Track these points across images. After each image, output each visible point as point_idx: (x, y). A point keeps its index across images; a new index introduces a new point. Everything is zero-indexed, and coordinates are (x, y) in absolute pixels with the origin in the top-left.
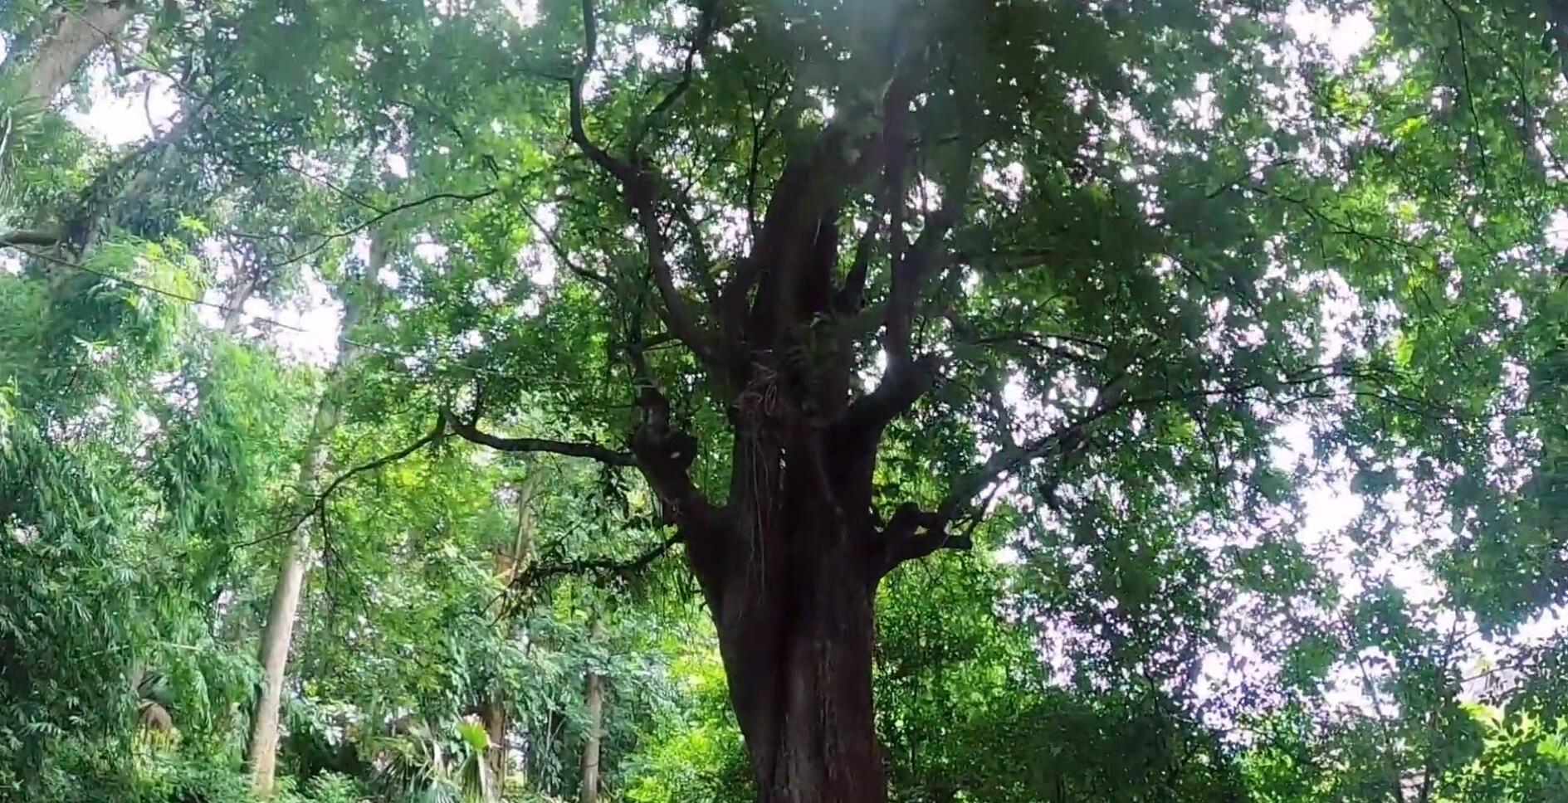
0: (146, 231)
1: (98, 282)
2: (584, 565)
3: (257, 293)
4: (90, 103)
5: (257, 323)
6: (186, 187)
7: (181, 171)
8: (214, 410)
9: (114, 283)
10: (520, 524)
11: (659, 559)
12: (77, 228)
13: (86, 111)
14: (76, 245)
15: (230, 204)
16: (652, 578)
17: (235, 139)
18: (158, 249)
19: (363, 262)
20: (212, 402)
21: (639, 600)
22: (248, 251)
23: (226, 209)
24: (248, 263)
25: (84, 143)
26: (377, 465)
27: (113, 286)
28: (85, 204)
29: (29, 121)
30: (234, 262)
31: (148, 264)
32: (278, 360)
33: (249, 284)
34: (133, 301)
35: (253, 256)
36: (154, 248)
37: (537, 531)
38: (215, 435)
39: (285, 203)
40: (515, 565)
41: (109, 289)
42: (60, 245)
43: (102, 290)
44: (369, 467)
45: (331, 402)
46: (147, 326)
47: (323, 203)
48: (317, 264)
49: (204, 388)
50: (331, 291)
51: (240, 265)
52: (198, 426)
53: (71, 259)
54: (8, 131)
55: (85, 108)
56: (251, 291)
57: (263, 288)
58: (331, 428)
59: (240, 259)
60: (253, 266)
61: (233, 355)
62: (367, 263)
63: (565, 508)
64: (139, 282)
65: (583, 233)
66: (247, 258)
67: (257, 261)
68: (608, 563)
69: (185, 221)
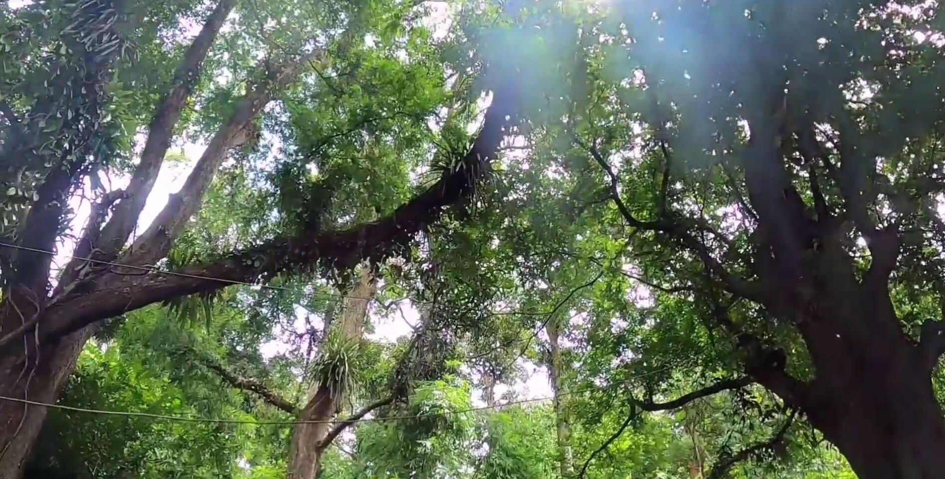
0: (430, 376)
1: (419, 410)
2: (747, 451)
3: (498, 382)
4: (373, 327)
5: (504, 397)
6: (441, 347)
7: (436, 340)
8: (503, 450)
9: (427, 408)
10: (695, 444)
11: (790, 430)
12: (400, 391)
13: (373, 332)
14: (404, 399)
15: (464, 344)
16: (788, 442)
17: (457, 313)
18: (442, 383)
19: (546, 341)
20: (500, 447)
21: (786, 458)
22: (484, 362)
23: (464, 346)
24: (487, 369)
25: (380, 348)
26: (605, 447)
27: (428, 410)
28: (400, 377)
29: (353, 350)
30: (479, 371)
31: (441, 392)
32: (523, 411)
33: (492, 378)
34: (441, 412)
35: (488, 364)
36: (440, 383)
37: (705, 444)
38: (509, 463)
39: (493, 331)
40: (700, 468)
41: (426, 412)
42: (396, 402)
43: (423, 413)
44: (602, 448)
45: (563, 421)
46: (452, 423)
47: (511, 321)
48: (522, 353)
49: (492, 442)
50: (535, 364)
51: (483, 372)
52: (498, 462)
53: (403, 405)
54: (346, 359)
55: (371, 331)
56: (494, 382)
57: (499, 377)
58: (570, 436)
59: (481, 368)
60: (489, 369)
61: (500, 417)
62: (549, 341)
63: (716, 422)
64: (439, 403)
65: (662, 270)
66: (484, 366)
67: (491, 365)
68: (759, 446)
69: (448, 363)
